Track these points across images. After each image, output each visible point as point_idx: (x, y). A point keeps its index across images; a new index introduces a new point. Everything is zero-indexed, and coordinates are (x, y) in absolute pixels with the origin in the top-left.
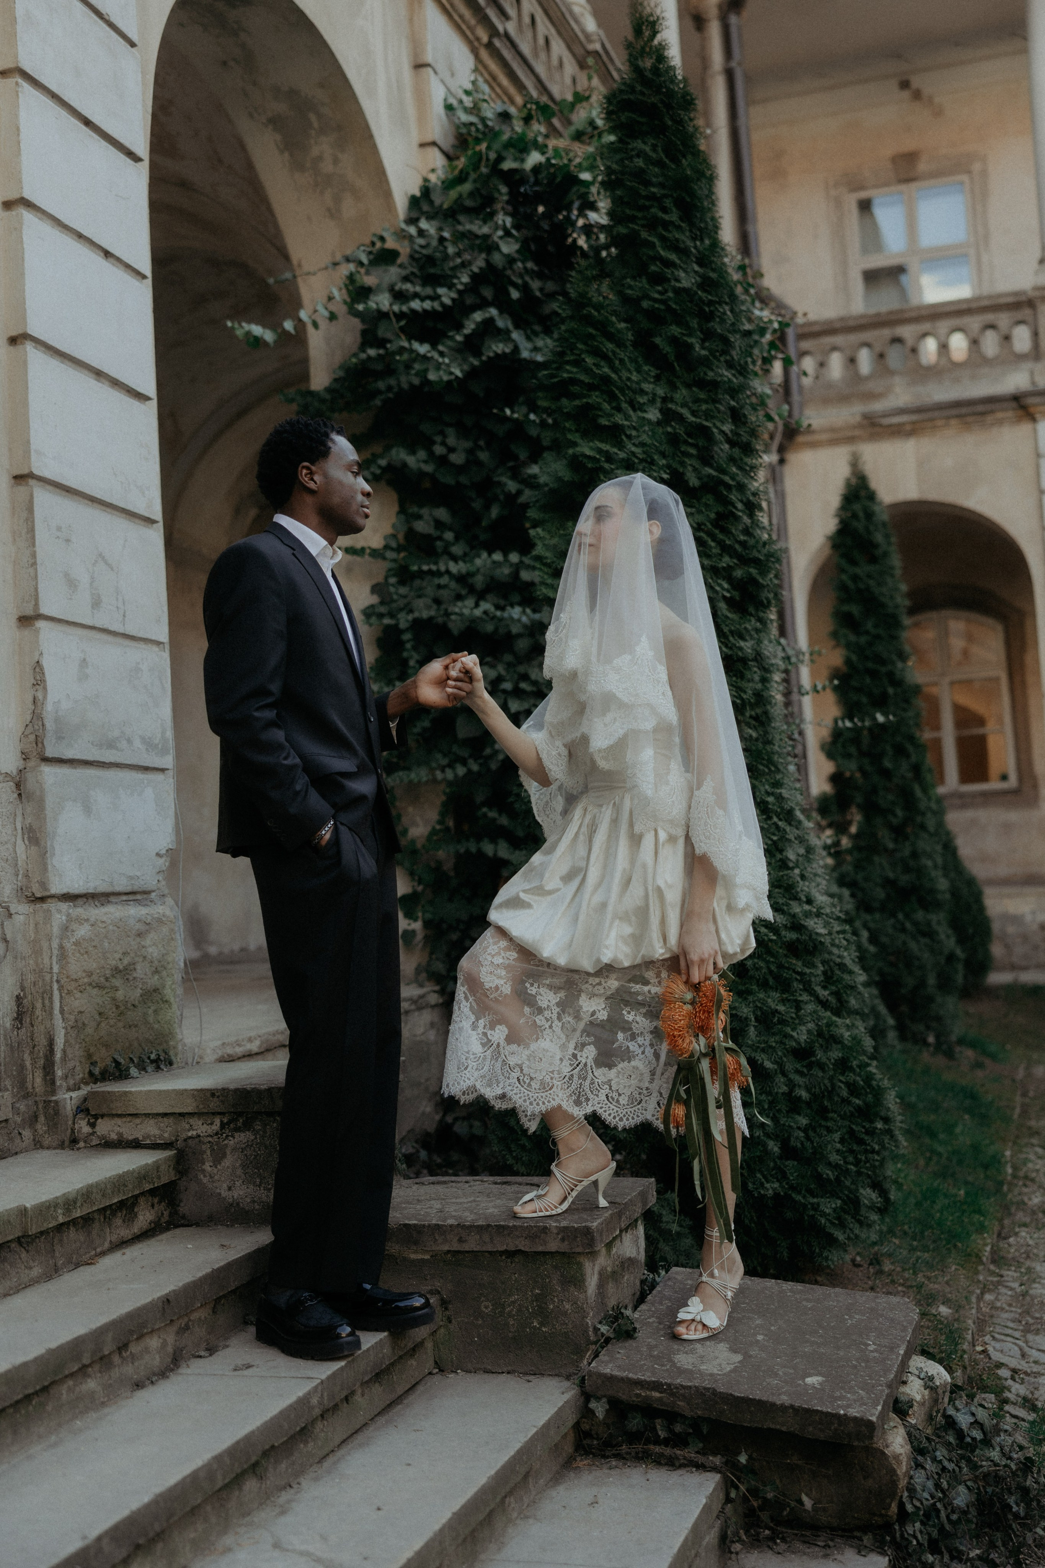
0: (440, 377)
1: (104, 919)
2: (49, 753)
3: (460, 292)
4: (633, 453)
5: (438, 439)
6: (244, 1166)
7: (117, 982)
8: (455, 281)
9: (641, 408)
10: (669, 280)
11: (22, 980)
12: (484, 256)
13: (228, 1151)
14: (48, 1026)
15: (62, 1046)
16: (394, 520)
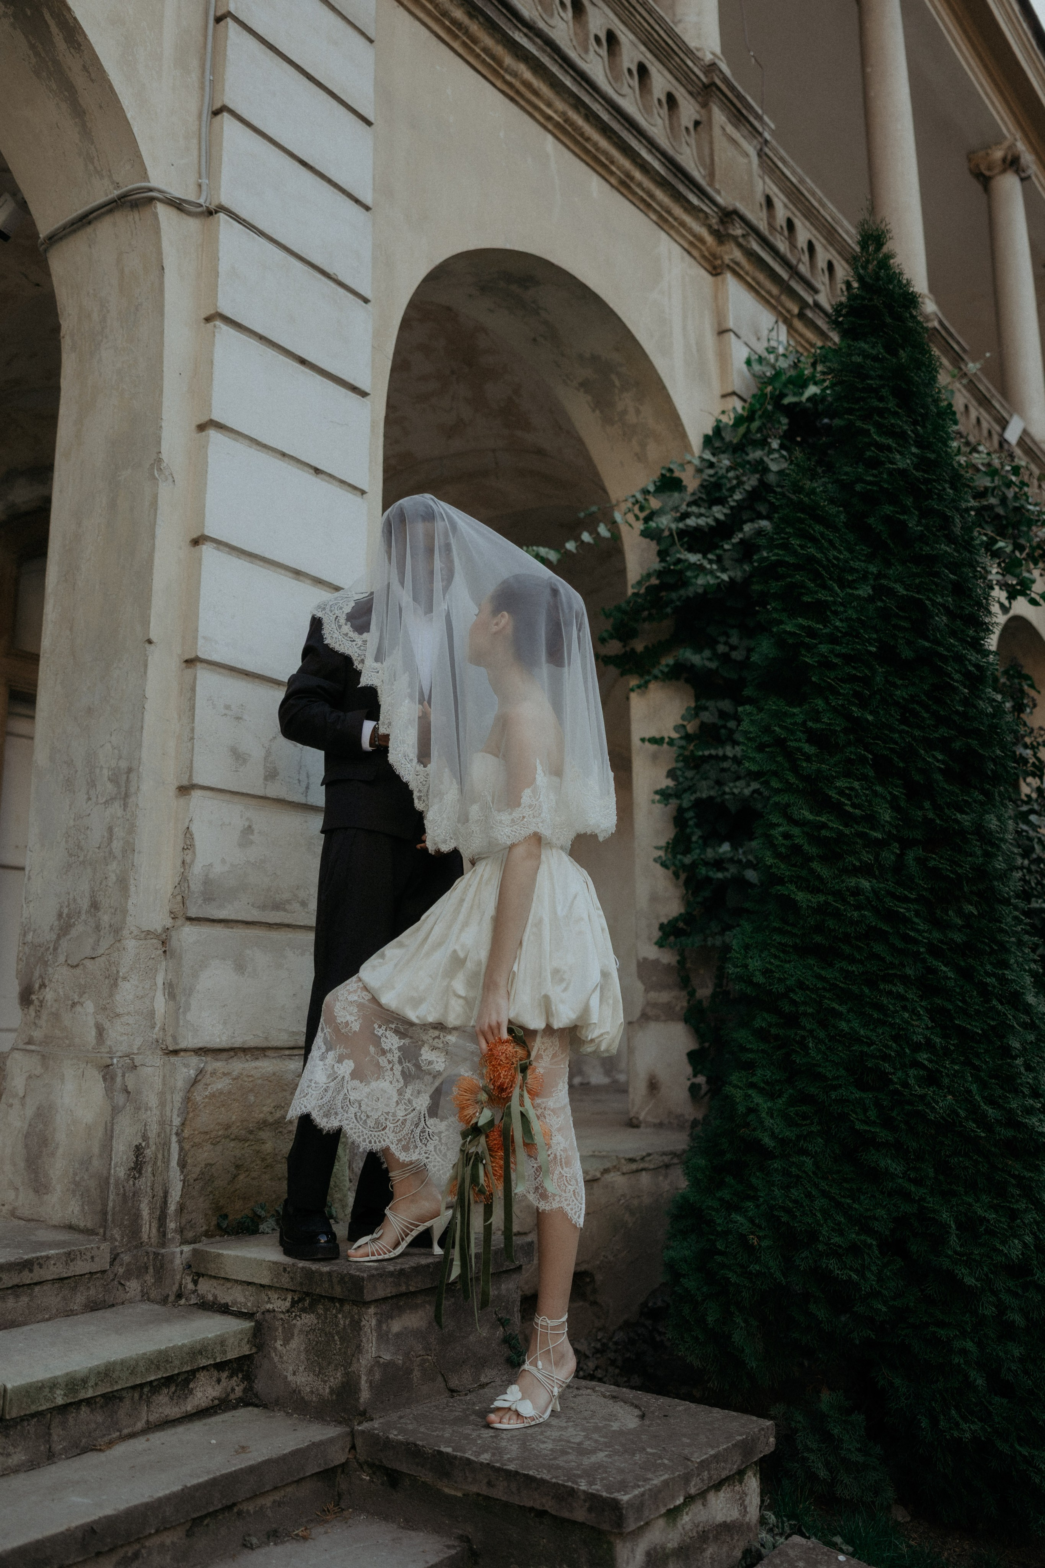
0: (708, 582)
1: (253, 1072)
2: (192, 913)
3: (732, 508)
4: (836, 628)
5: (722, 639)
6: (307, 1351)
7: (264, 1135)
8: (729, 499)
9: (851, 585)
10: (883, 463)
11: (146, 1130)
12: (757, 476)
13: (296, 1332)
14: (165, 1177)
15: (178, 1199)
16: (683, 712)
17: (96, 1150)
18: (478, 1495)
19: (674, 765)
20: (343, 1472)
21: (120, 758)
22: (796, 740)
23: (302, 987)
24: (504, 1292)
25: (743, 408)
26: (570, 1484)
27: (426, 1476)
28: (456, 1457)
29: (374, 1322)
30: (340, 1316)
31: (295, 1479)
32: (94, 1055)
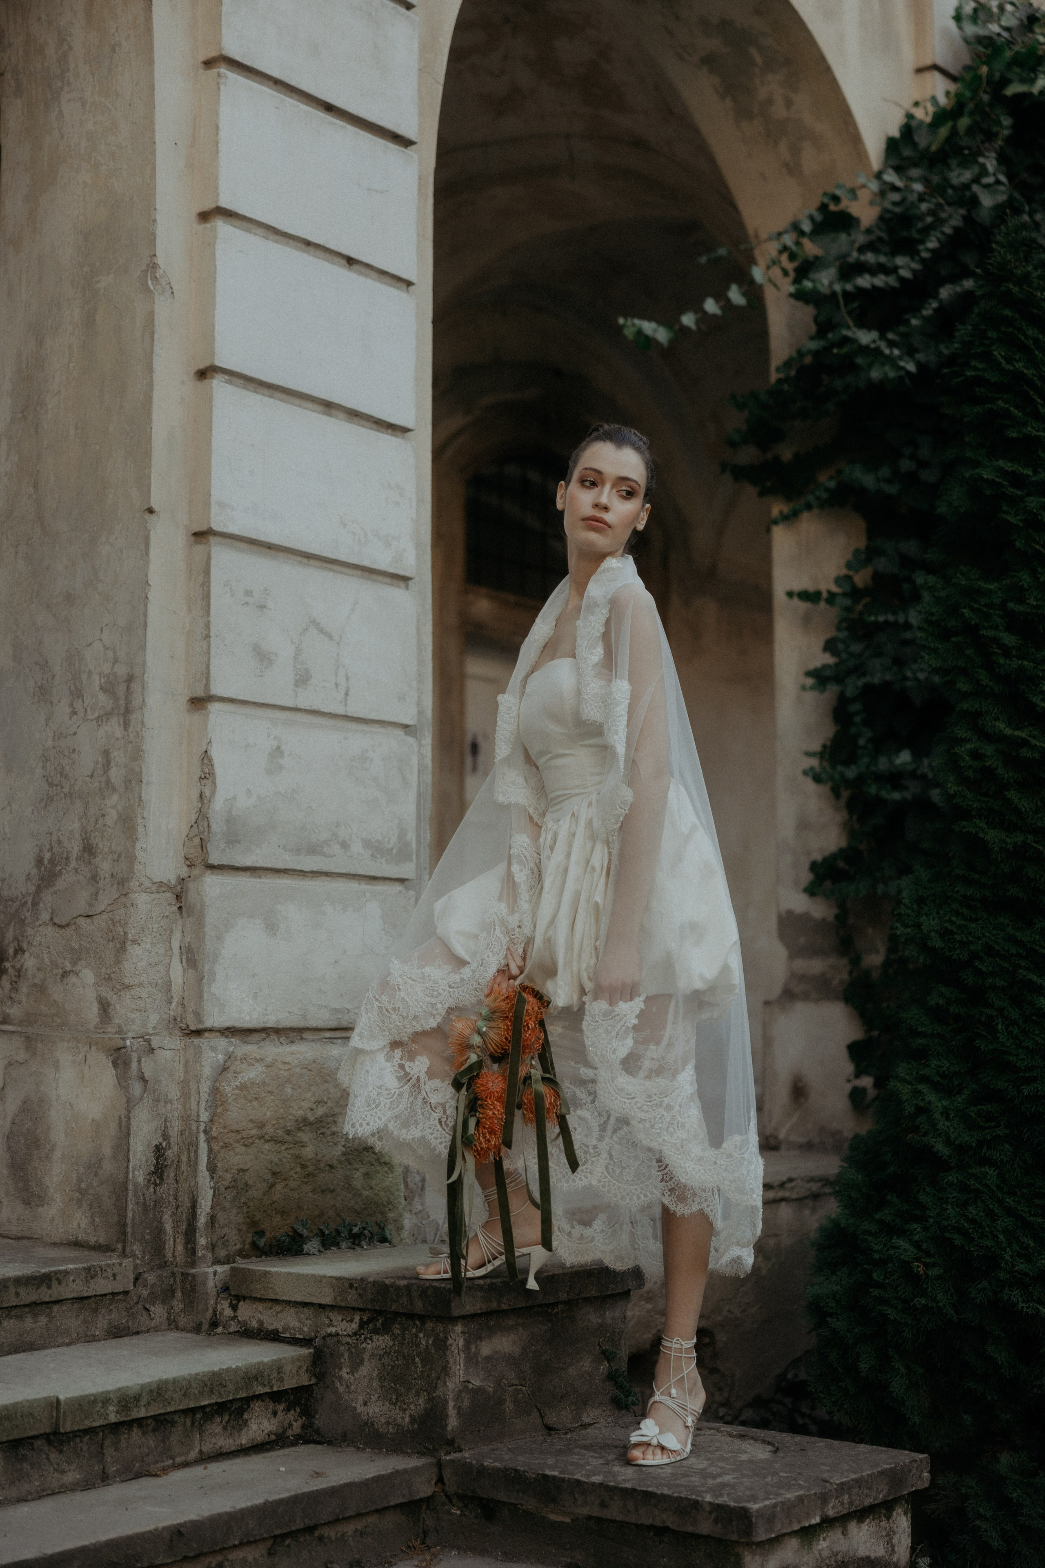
0: (886, 374)
1: (289, 1059)
2: (214, 859)
3: (923, 261)
5: (907, 451)
6: (381, 1378)
7: (305, 1136)
8: (921, 247)
11: (166, 1127)
12: (962, 212)
13: (366, 1357)
14: (192, 1184)
15: (208, 1210)
16: (849, 556)
17: (107, 1151)
18: (590, 1518)
19: (832, 633)
20: (428, 1508)
21: (116, 661)
22: (991, 627)
23: (345, 952)
24: (609, 1321)
25: (948, 93)
26: (694, 1497)
27: (530, 1504)
28: (563, 1480)
29: (461, 1343)
30: (421, 1335)
31: (380, 1507)
32: (98, 1036)
